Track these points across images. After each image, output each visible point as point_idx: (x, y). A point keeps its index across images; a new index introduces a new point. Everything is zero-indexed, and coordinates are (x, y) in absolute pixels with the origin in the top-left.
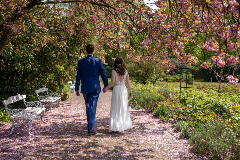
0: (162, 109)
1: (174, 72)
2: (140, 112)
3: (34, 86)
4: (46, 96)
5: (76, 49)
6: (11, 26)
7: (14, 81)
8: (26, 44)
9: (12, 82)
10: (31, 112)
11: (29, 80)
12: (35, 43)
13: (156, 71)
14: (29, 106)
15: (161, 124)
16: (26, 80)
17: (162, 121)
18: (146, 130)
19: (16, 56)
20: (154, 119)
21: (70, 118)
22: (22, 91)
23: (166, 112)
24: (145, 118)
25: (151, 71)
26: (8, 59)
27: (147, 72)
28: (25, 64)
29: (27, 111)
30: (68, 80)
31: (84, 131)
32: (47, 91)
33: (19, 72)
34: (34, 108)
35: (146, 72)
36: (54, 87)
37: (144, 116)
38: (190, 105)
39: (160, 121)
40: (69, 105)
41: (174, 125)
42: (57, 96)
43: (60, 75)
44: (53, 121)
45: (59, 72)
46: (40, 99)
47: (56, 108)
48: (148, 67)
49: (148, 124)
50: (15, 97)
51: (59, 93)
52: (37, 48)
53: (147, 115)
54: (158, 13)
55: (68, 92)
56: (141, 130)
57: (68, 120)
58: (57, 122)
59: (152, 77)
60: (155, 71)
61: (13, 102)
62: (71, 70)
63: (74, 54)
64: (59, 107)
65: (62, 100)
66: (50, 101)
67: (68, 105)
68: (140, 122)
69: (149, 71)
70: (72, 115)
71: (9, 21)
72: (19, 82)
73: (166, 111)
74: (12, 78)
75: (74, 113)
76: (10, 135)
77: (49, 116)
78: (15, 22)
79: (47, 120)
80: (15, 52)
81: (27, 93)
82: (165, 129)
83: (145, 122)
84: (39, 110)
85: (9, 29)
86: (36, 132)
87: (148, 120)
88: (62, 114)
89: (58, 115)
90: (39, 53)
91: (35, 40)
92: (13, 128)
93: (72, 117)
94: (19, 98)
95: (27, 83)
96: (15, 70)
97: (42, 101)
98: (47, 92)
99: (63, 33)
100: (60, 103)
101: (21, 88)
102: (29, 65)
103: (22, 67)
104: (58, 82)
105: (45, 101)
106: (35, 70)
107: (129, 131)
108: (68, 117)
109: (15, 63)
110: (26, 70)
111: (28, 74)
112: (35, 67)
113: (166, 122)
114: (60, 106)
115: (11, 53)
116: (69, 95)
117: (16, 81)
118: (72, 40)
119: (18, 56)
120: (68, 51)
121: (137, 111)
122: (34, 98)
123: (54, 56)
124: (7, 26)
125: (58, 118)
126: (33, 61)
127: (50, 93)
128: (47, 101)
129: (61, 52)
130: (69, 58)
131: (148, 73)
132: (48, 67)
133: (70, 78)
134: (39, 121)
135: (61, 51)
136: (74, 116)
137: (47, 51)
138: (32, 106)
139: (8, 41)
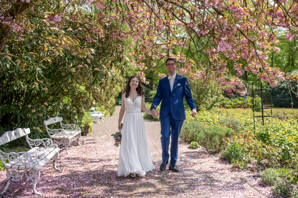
0: (234, 149)
1: (233, 94)
2: (199, 152)
3: (42, 115)
4: (60, 129)
5: (103, 61)
6: (10, 23)
7: (12, 107)
8: (30, 53)
9: (9, 108)
10: (37, 155)
11: (34, 106)
12: (46, 49)
13: (212, 92)
14: (34, 146)
15: (237, 173)
16: (30, 106)
17: (235, 168)
18: (216, 183)
19: (16, 71)
20: (223, 165)
21: (97, 163)
22: (24, 122)
23: (241, 154)
24: (209, 163)
25: (205, 93)
26: (4, 75)
27: (200, 94)
28: (28, 82)
29: (32, 153)
30: (91, 105)
31: (121, 186)
32: (61, 122)
33: (19, 94)
34: (42, 148)
35: (198, 94)
36: (72, 115)
37: (207, 159)
38: (276, 143)
39: (232, 168)
40: (92, 143)
41: (256, 174)
42: (74, 129)
43: (80, 98)
44: (71, 169)
45: (78, 94)
46: (51, 134)
47: (74, 147)
48: (201, 87)
49: (215, 172)
50: (13, 133)
51: (77, 125)
52: (48, 57)
53: (210, 158)
54: (236, 5)
55: (90, 122)
56: (208, 182)
57: (94, 167)
58: (77, 170)
59: (206, 102)
60: (210, 92)
61: (9, 141)
62: (96, 91)
63: (102, 68)
64: (78, 145)
65: (83, 134)
66: (66, 137)
67: (91, 141)
68: (204, 170)
69: (202, 93)
70: (99, 157)
71: (7, 16)
72: (19, 109)
73: (240, 152)
74: (9, 103)
75: (102, 155)
76: (4, 194)
77: (64, 161)
78: (15, 16)
79: (61, 166)
80: (15, 64)
81: (31, 124)
82: (243, 181)
83: (211, 170)
84: (50, 152)
85: (6, 28)
86: (44, 188)
87: (215, 166)
88: (84, 156)
89: (78, 158)
90: (51, 66)
91: (45, 46)
92: (9, 183)
93: (99, 161)
94: (19, 134)
95: (31, 111)
96: (14, 91)
97: (53, 136)
98: (61, 124)
99: (89, 36)
100: (79, 139)
101: (23, 117)
102: (36, 83)
103: (24, 87)
104: (76, 108)
105: (58, 137)
106: (44, 91)
107: (191, 186)
108: (93, 162)
109: (14, 80)
110: (31, 91)
111: (33, 97)
112: (44, 87)
113: (243, 169)
114: (79, 143)
115: (8, 66)
116: (92, 127)
117: (14, 107)
118: (99, 48)
119: (18, 70)
120: (94, 64)
121: (194, 152)
122: (42, 132)
123: (74, 70)
124: (3, 22)
125: (78, 164)
126: (40, 78)
127: (66, 125)
128: (62, 137)
129: (83, 65)
130: (95, 73)
131: (201, 96)
132: (63, 87)
133: (94, 103)
134: (49, 168)
135: (83, 63)
136: (102, 160)
137: (62, 64)
138: (39, 145)
139: (3, 47)
